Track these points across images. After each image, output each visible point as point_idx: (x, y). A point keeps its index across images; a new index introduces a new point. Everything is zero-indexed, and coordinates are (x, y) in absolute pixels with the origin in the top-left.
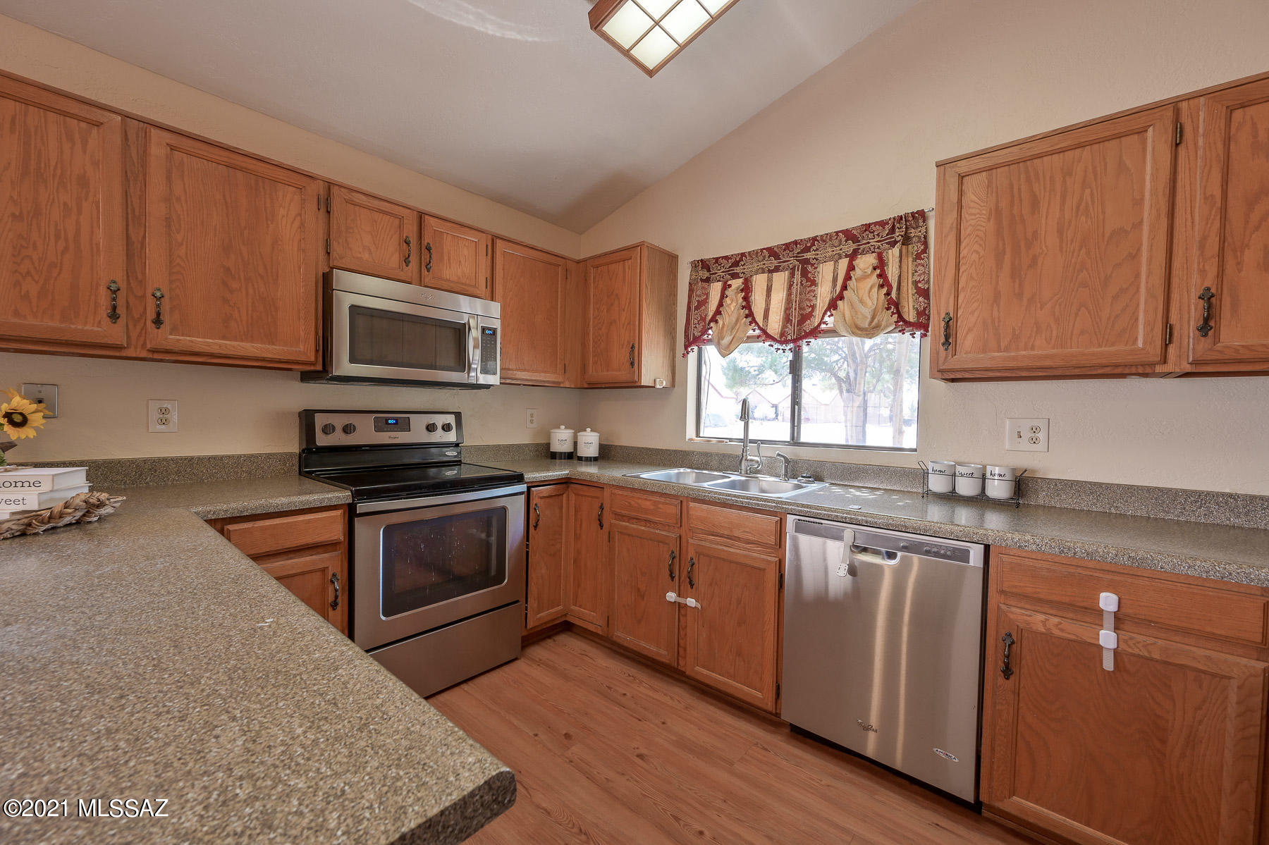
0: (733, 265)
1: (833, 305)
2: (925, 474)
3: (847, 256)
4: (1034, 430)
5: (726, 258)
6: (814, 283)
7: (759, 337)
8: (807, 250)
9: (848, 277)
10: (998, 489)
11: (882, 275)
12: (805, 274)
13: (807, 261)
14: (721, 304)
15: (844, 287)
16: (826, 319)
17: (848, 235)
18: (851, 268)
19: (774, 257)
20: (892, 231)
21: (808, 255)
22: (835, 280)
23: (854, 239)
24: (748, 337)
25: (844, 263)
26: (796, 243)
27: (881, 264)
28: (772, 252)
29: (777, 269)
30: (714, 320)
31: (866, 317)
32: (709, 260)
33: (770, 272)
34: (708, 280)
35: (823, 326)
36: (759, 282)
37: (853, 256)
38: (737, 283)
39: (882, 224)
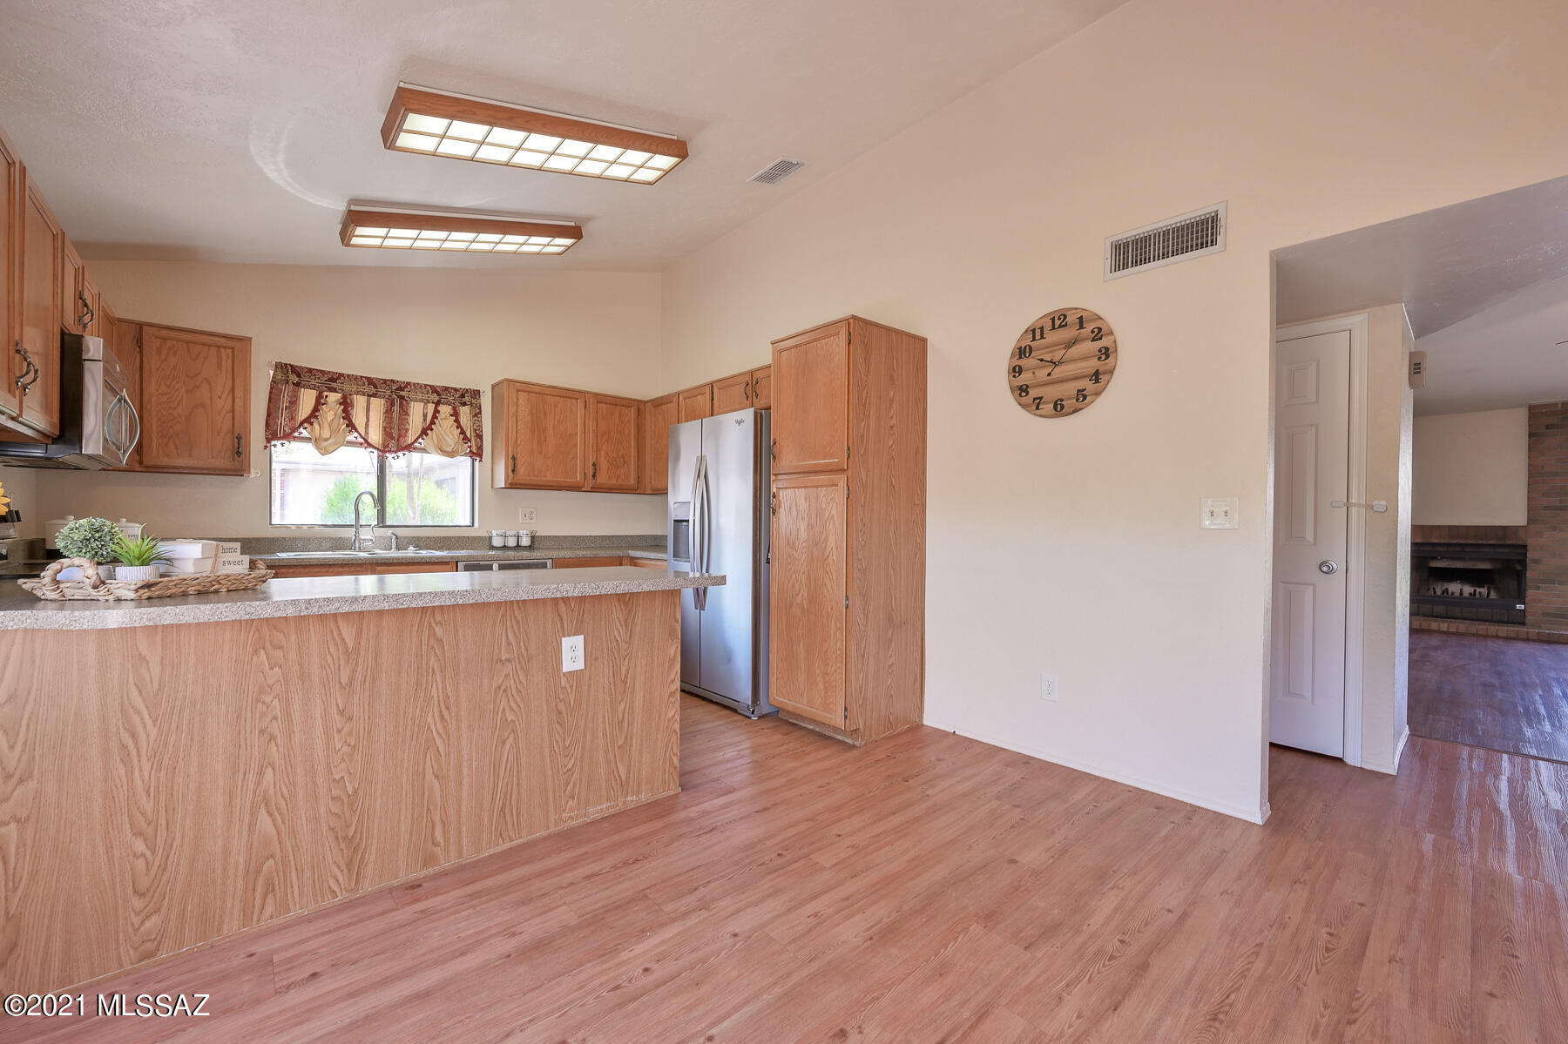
0: (331, 380)
1: (424, 432)
2: (490, 538)
3: (433, 403)
4: (532, 513)
5: (323, 372)
6: (407, 414)
7: (361, 444)
8: (401, 389)
9: (434, 417)
10: (525, 542)
11: (457, 421)
12: (401, 405)
13: (402, 398)
14: (316, 409)
15: (433, 422)
16: (420, 440)
17: (434, 390)
18: (436, 411)
19: (373, 386)
20: (463, 396)
21: (402, 393)
22: (425, 416)
23: (439, 394)
24: (348, 442)
25: (431, 407)
26: (392, 381)
27: (455, 414)
28: (370, 381)
29: (374, 395)
30: (308, 420)
31: (451, 445)
32: (301, 367)
33: (369, 396)
34: (297, 385)
35: (416, 445)
36: (360, 401)
37: (438, 404)
38: (334, 397)
39: (456, 390)
